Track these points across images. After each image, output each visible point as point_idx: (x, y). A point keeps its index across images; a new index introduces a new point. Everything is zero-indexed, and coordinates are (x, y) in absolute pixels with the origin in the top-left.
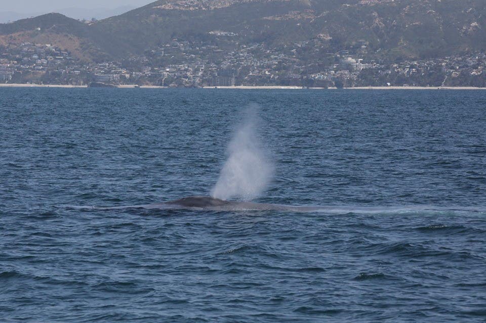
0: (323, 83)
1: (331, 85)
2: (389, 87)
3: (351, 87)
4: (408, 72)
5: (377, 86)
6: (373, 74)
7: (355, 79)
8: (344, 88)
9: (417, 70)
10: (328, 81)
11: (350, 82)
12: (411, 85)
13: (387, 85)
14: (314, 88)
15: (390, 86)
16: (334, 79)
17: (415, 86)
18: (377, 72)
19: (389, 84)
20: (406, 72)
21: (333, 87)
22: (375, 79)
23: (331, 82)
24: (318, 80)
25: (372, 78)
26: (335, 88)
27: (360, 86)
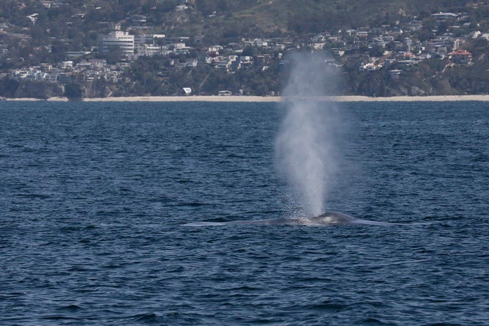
0: (37, 88)
1: (57, 92)
2: (188, 96)
3: (102, 96)
4: (235, 64)
5: (163, 94)
6: (157, 68)
7: (115, 80)
8: (87, 100)
9: (255, 59)
10: (50, 85)
11: (100, 87)
12: (235, 92)
13: (184, 94)
14: (17, 99)
15: (191, 94)
16: (62, 79)
17: (245, 94)
18: (167, 64)
19: (187, 90)
20: (230, 63)
21: (61, 96)
22: (161, 79)
23: (55, 85)
24: (27, 82)
25: (155, 78)
26: (66, 99)
27: (125, 96)
